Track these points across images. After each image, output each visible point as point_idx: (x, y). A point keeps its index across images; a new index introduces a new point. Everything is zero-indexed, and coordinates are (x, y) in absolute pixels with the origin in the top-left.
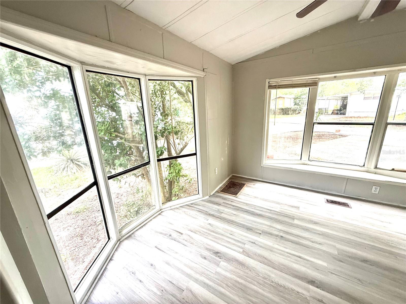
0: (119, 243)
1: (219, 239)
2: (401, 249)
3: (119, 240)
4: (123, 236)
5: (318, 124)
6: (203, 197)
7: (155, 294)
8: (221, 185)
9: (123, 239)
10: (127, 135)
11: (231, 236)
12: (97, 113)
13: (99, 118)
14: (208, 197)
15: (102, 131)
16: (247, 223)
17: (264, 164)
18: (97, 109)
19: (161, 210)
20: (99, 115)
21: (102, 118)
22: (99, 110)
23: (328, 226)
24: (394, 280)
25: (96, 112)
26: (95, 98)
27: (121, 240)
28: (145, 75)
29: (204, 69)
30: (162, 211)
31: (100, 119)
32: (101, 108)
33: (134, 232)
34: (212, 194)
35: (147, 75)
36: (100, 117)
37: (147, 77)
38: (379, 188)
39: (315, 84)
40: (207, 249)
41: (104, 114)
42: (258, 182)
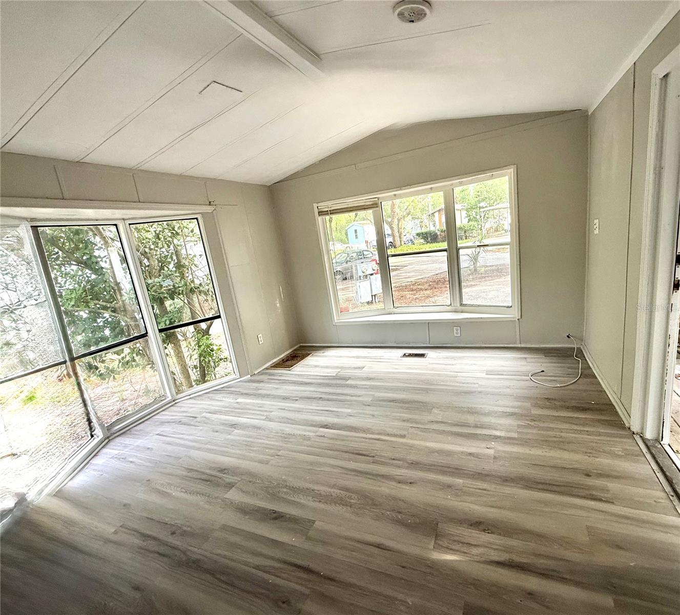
0: (107, 441)
1: (242, 413)
2: (441, 385)
3: (108, 438)
4: (114, 433)
5: (392, 256)
6: (241, 377)
7: (147, 467)
8: (274, 360)
9: (114, 436)
10: (116, 303)
11: (260, 409)
12: (64, 276)
13: (68, 283)
14: (249, 376)
15: (71, 299)
16: (288, 393)
17: (336, 321)
18: (63, 269)
19: (174, 401)
20: (68, 278)
21: (74, 282)
22: (66, 269)
23: (381, 379)
24: (407, 409)
25: (63, 274)
26: (58, 253)
27: (110, 438)
28: (124, 219)
29: (210, 202)
30: (176, 401)
31: (70, 284)
32: (70, 267)
33: (131, 428)
34: (256, 373)
35: (126, 220)
36: (70, 282)
37: (125, 221)
38: (459, 328)
39: (375, 205)
40: (223, 424)
41: (77, 275)
42: (331, 349)
